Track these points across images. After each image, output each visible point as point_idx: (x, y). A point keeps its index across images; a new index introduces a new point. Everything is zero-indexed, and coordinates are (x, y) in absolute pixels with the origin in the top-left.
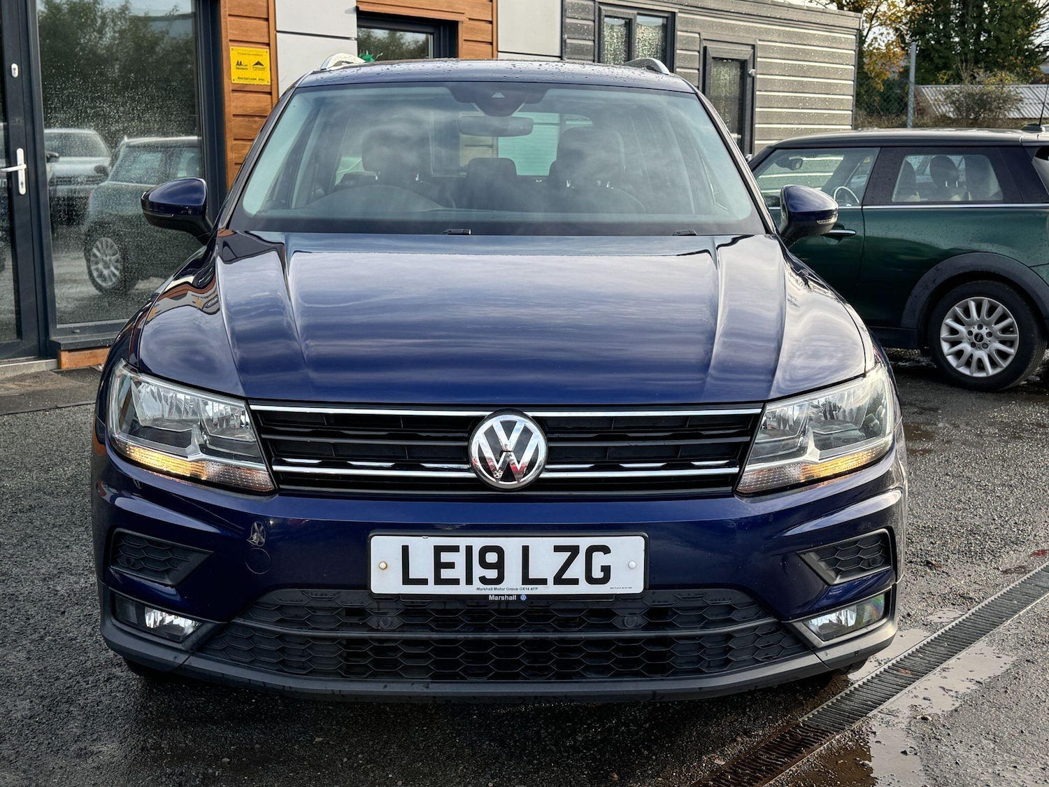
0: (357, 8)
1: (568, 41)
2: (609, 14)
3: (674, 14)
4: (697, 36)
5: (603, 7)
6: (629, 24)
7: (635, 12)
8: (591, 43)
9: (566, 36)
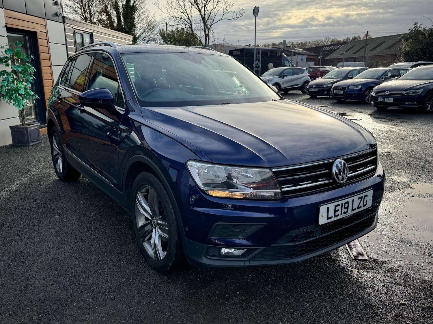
0: (6, 26)
1: (67, 40)
2: (77, 32)
3: (92, 33)
4: (98, 40)
5: (75, 30)
6: (82, 35)
7: (83, 32)
8: (73, 41)
9: (67, 38)
